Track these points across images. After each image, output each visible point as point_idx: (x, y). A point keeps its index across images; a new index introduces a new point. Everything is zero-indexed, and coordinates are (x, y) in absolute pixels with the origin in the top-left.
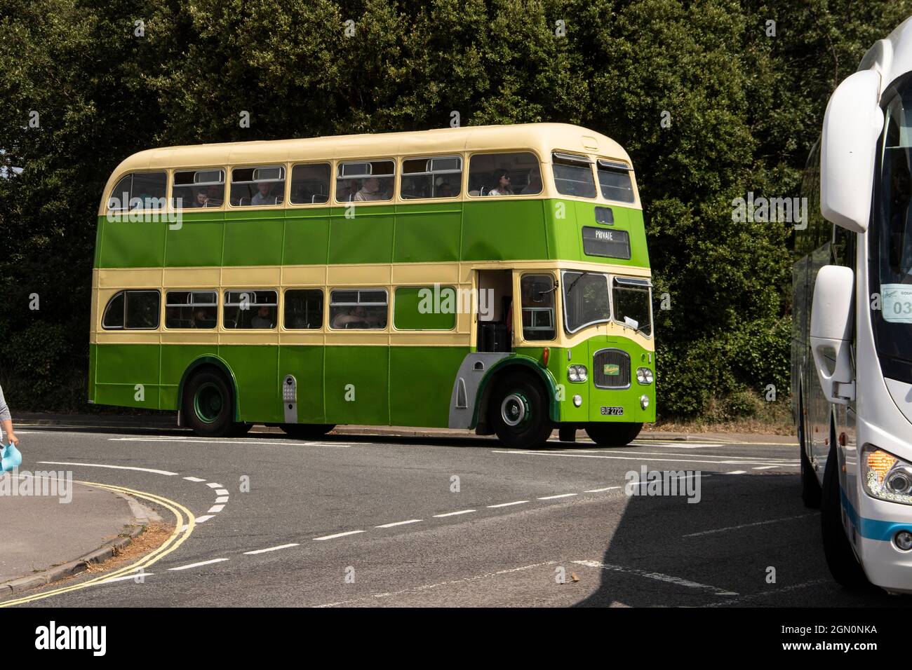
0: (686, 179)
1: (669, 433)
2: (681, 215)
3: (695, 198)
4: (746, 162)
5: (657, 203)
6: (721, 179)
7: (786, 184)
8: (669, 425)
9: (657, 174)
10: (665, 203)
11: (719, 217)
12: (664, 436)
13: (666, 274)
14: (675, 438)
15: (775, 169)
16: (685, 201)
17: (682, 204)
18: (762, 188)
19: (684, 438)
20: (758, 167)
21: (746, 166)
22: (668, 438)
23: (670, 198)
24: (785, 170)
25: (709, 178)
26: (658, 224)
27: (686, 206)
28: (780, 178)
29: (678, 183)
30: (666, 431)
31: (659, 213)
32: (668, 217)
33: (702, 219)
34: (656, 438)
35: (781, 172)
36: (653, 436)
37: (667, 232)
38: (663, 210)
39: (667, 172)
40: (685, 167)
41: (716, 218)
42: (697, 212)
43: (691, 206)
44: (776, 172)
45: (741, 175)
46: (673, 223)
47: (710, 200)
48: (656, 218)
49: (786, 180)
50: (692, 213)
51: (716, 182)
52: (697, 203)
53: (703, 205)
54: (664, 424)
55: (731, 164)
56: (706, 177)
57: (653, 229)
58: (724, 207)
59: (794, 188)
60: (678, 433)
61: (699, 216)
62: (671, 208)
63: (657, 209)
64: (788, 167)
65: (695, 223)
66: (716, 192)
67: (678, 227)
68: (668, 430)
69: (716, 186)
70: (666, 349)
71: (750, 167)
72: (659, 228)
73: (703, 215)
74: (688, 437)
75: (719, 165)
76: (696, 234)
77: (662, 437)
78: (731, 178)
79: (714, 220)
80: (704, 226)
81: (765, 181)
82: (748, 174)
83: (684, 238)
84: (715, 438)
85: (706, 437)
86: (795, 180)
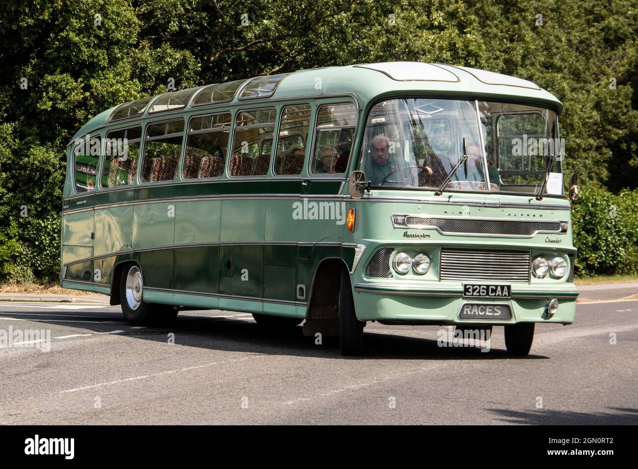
0: (76, 56)
1: (56, 295)
2: (73, 89)
3: (84, 74)
4: (131, 41)
5: (49, 78)
6: (108, 57)
7: (168, 64)
8: (56, 288)
9: (48, 51)
10: (57, 78)
11: (108, 93)
12: (51, 298)
13: (57, 147)
14: (61, 300)
15: (159, 49)
16: (75, 76)
17: (72, 80)
18: (147, 67)
19: (70, 300)
20: (144, 47)
21: (131, 45)
22: (54, 300)
23: (61, 73)
24: (168, 51)
25: (98, 55)
26: (51, 99)
27: (76, 82)
28: (162, 58)
29: (68, 59)
30: (53, 293)
31: (50, 89)
32: (59, 91)
33: (92, 94)
34: (43, 299)
35: (164, 52)
36: (41, 298)
37: (58, 106)
38: (54, 85)
39: (58, 50)
40: (76, 44)
41: (105, 93)
42: (87, 88)
43: (82, 82)
44: (160, 52)
45: (128, 54)
46: (64, 97)
47: (99, 76)
48: (48, 93)
49: (169, 60)
50: (82, 88)
51: (104, 59)
52: (87, 78)
53: (93, 81)
54: (52, 286)
55: (118, 42)
56: (95, 54)
57: (45, 103)
58: (113, 84)
59: (175, 68)
60: (65, 296)
61: (89, 91)
62: (63, 83)
63: (49, 84)
64: (170, 48)
65: (85, 99)
66: (103, 69)
67: (69, 102)
68: (55, 293)
69: (104, 63)
70: (55, 216)
71: (136, 46)
72: (51, 103)
73: (93, 90)
74: (73, 299)
75: (107, 43)
76: (86, 109)
77: (50, 300)
78: (119, 55)
79: (103, 96)
80: (94, 101)
81: (150, 60)
82: (134, 53)
83: (74, 112)
84: (99, 300)
85: (91, 299)
86: (176, 60)
